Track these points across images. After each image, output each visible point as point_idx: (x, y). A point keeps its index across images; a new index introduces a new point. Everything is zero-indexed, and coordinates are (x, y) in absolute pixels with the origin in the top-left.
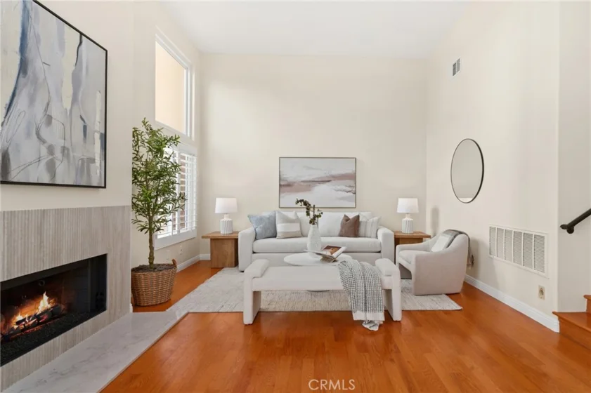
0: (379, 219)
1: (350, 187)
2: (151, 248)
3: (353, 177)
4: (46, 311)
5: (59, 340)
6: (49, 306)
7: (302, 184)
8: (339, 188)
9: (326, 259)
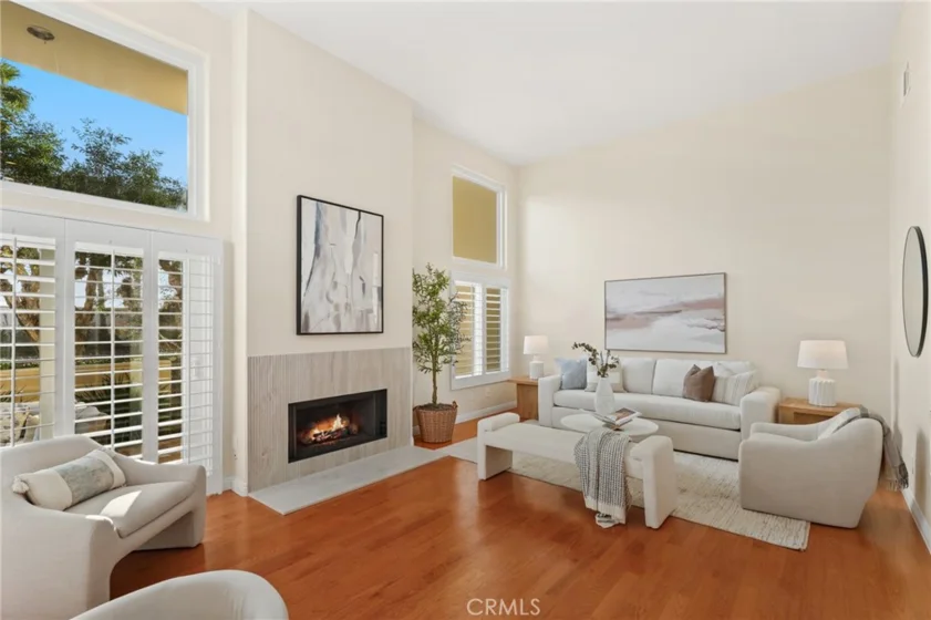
0: (754, 375)
1: (715, 319)
2: (435, 388)
3: (722, 304)
4: (338, 430)
5: (346, 451)
6: (342, 426)
7: (637, 317)
8: (693, 322)
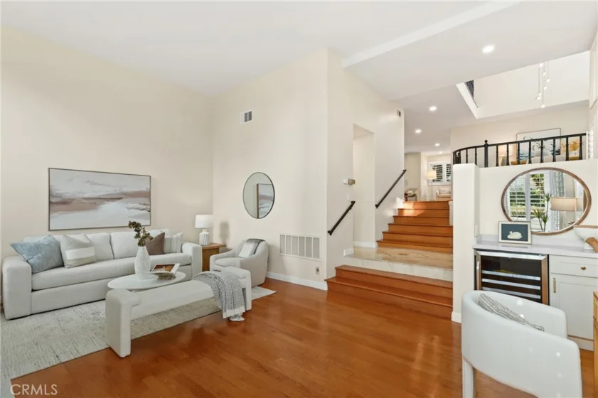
0: (182, 236)
1: (144, 204)
3: (147, 195)
7: (84, 201)
8: (131, 205)
9: (163, 277)
